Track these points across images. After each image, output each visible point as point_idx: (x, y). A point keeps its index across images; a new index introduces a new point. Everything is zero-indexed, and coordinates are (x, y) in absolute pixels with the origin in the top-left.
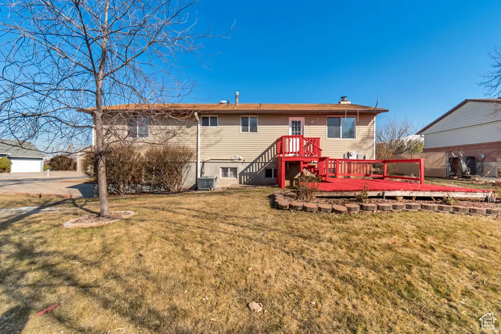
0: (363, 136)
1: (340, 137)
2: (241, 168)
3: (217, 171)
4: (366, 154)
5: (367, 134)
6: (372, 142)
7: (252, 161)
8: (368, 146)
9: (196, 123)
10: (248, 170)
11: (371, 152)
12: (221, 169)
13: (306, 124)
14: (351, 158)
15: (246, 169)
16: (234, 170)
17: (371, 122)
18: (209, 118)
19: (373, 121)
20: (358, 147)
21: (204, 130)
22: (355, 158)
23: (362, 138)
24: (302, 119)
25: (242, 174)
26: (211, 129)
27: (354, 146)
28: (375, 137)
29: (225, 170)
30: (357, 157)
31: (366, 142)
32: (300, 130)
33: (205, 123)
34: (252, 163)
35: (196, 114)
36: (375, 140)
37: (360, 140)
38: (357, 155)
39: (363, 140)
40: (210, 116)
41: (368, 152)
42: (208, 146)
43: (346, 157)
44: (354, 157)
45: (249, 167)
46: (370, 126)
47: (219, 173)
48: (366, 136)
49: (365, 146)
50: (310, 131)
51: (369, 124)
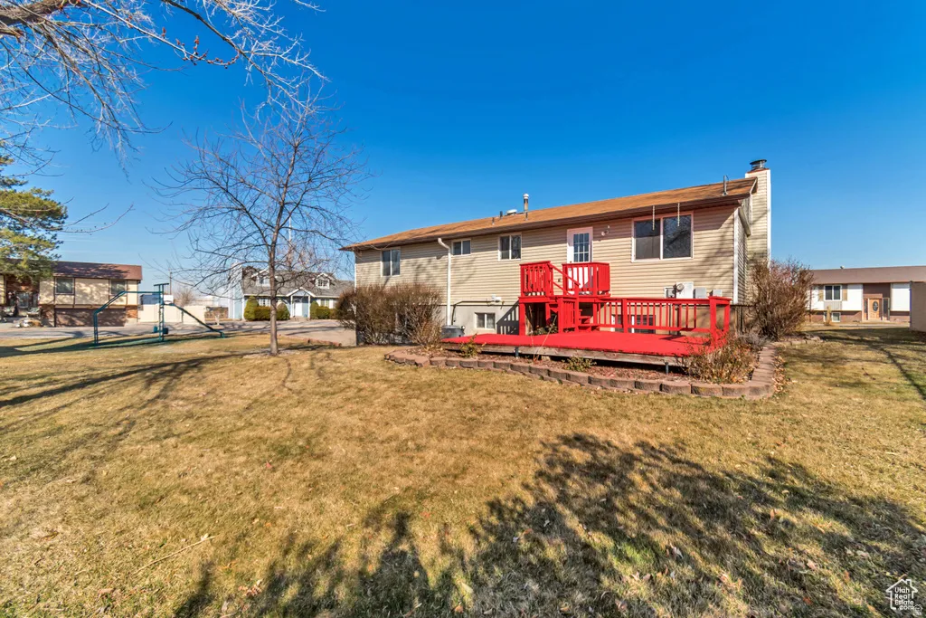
0: (708, 251)
1: (659, 257)
2: (500, 313)
3: (470, 319)
4: (716, 286)
5: (717, 247)
6: (731, 262)
7: (513, 304)
8: (722, 270)
9: (445, 252)
10: (509, 316)
11: (728, 282)
12: (476, 316)
13: (595, 239)
14: (679, 296)
15: (506, 316)
16: (492, 316)
17: (727, 221)
18: (461, 242)
19: (731, 217)
20: (698, 273)
21: (455, 261)
22: (690, 296)
23: (704, 256)
24: (589, 230)
25: (501, 322)
26: (464, 258)
27: (689, 272)
28: (736, 251)
29: (481, 316)
30: (694, 293)
31: (715, 262)
32: (587, 250)
33: (457, 252)
34: (514, 306)
35: (440, 240)
36: (736, 256)
37: (701, 260)
38: (695, 290)
39: (707, 259)
40: (462, 240)
41: (719, 282)
42: (459, 283)
43: (670, 294)
44: (686, 294)
45: (510, 312)
46: (724, 230)
47: (472, 321)
48: (715, 251)
49: (713, 271)
50: (602, 250)
51: (724, 226)
